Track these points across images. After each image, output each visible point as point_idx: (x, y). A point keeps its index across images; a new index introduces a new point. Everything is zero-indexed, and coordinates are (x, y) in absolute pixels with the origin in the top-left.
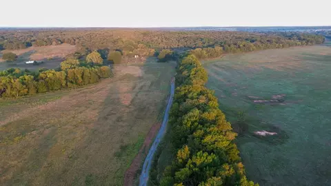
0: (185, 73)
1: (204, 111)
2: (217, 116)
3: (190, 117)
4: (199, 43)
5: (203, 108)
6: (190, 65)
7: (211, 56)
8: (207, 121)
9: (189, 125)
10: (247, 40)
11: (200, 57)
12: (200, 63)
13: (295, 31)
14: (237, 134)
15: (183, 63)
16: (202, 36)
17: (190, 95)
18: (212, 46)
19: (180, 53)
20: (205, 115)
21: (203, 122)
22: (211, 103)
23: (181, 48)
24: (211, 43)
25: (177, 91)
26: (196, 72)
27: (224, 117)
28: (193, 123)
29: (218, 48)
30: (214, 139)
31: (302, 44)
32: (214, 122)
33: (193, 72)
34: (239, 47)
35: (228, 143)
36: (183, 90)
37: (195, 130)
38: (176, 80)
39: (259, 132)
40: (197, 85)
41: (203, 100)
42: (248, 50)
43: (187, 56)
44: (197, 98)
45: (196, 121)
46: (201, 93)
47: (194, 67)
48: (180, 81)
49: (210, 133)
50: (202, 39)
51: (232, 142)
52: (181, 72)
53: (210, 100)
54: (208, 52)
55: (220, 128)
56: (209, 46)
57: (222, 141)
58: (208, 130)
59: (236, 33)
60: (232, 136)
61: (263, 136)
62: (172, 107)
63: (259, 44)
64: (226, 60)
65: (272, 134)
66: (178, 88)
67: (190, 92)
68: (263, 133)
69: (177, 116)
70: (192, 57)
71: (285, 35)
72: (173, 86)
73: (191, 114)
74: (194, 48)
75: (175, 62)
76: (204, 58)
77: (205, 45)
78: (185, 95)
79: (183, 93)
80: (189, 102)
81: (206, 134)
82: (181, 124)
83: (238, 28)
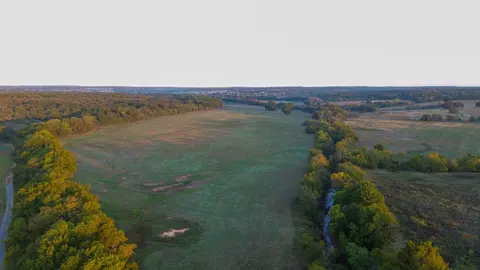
0: (33, 161)
1: (76, 222)
2: (101, 225)
3: (51, 239)
4: (54, 111)
5: (74, 217)
6: (42, 148)
7: (79, 130)
8: (84, 238)
9: (51, 253)
10: (131, 104)
11: (58, 133)
12: (61, 143)
13: (189, 93)
14: (134, 246)
15: (27, 143)
16: (57, 100)
17: (48, 199)
18: (78, 115)
19: (17, 128)
20: (80, 228)
21: (77, 242)
22: (87, 206)
23: (18, 122)
24: (75, 110)
25: (18, 198)
26: (54, 158)
27: (111, 223)
28: (58, 248)
29: (89, 119)
30: (100, 264)
31: (199, 109)
32: (97, 236)
33: (48, 160)
34: (121, 115)
35: (123, 263)
36: (31, 192)
37: (63, 258)
38: (16, 176)
39: (166, 234)
40: (59, 180)
41: (72, 203)
42: (134, 118)
43: (33, 132)
44: (62, 202)
45: (63, 243)
46: (69, 193)
47: (49, 151)
48: (24, 177)
49: (92, 255)
50: (58, 105)
51: (130, 260)
52: (24, 161)
53: (85, 200)
54: (71, 125)
55: (108, 242)
56: (74, 115)
57: (114, 264)
58: (88, 252)
59: (113, 95)
60: (128, 250)
61: (172, 238)
62: (11, 228)
63: (148, 110)
64: (103, 134)
65: (183, 231)
66: (22, 191)
67: (45, 195)
68: (171, 234)
69: (24, 242)
70: (43, 134)
71: (178, 97)
72: (9, 188)
73: (52, 232)
74: (46, 120)
75: (11, 146)
76: (66, 134)
77: (66, 114)
78: (37, 200)
79: (31, 198)
80: (46, 212)
81: (84, 260)
82: (34, 255)
83: (115, 88)
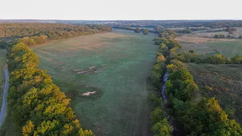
0: (17, 59)
1: (41, 88)
2: (53, 90)
3: (29, 96)
4: (26, 33)
5: (40, 86)
6: (21, 52)
7: (38, 43)
8: (45, 96)
9: (29, 103)
10: (65, 29)
11: (29, 44)
12: (30, 49)
13: (95, 23)
14: (69, 100)
15: (13, 50)
16: (28, 27)
17: (25, 78)
18: (38, 35)
19: (8, 42)
20: (43, 91)
21: (42, 97)
22: (46, 81)
23: (8, 38)
24: (36, 32)
25: (11, 76)
26: (28, 57)
27: (58, 89)
28: (33, 100)
29: (44, 37)
30: (54, 108)
31: (100, 32)
32: (51, 95)
33: (24, 58)
34: (60, 35)
35: (65, 108)
36: (17, 74)
37: (36, 105)
38: (9, 66)
39: (85, 94)
40: (31, 68)
41: (38, 79)
42: (67, 37)
43: (16, 43)
44: (33, 79)
45: (35, 98)
46: (36, 74)
47: (24, 53)
48: (13, 67)
49: (49, 104)
50: (27, 30)
51: (68, 106)
52: (13, 58)
53: (44, 78)
54: (35, 40)
55: (57, 98)
56: (35, 35)
57: (60, 108)
58: (47, 102)
59: (56, 24)
60: (67, 102)
61: (88, 96)
62: (9, 91)
63: (74, 32)
65: (93, 93)
66: (13, 73)
67: (25, 75)
68: (88, 94)
69: (16, 98)
70: (21, 45)
71: (89, 26)
72: (6, 72)
73: (29, 93)
74: (22, 37)
75: (5, 51)
76: (33, 44)
77: (32, 34)
78: (20, 78)
79: (18, 77)
80: (25, 83)
81: (46, 106)
82: (21, 104)
83: (57, 21)
